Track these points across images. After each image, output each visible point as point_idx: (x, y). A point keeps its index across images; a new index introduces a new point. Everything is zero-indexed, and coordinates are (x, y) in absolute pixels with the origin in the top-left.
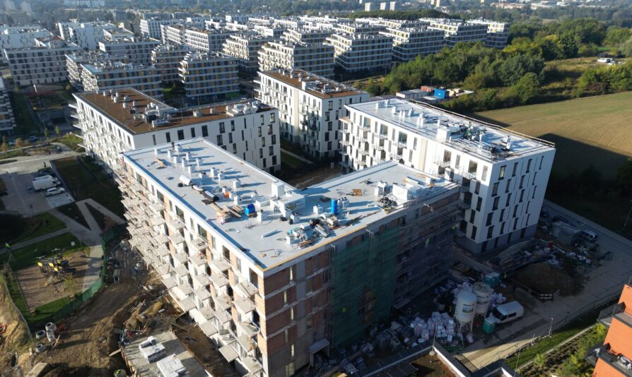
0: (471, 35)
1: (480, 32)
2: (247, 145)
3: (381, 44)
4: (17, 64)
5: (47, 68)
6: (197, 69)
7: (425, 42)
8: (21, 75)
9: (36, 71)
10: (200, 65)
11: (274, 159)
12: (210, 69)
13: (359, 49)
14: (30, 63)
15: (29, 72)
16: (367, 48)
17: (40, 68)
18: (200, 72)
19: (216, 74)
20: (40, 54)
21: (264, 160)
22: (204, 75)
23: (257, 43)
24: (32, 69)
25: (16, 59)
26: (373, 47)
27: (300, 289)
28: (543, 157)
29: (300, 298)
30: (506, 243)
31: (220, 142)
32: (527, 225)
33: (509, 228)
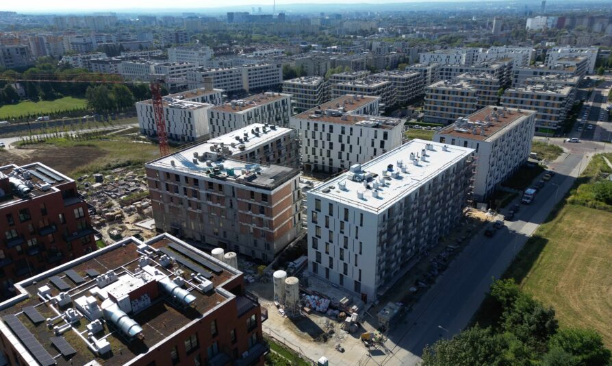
27: (163, 186)
28: (362, 215)
29: (163, 191)
30: (338, 283)
31: (340, 141)
32: (360, 280)
33: (338, 268)
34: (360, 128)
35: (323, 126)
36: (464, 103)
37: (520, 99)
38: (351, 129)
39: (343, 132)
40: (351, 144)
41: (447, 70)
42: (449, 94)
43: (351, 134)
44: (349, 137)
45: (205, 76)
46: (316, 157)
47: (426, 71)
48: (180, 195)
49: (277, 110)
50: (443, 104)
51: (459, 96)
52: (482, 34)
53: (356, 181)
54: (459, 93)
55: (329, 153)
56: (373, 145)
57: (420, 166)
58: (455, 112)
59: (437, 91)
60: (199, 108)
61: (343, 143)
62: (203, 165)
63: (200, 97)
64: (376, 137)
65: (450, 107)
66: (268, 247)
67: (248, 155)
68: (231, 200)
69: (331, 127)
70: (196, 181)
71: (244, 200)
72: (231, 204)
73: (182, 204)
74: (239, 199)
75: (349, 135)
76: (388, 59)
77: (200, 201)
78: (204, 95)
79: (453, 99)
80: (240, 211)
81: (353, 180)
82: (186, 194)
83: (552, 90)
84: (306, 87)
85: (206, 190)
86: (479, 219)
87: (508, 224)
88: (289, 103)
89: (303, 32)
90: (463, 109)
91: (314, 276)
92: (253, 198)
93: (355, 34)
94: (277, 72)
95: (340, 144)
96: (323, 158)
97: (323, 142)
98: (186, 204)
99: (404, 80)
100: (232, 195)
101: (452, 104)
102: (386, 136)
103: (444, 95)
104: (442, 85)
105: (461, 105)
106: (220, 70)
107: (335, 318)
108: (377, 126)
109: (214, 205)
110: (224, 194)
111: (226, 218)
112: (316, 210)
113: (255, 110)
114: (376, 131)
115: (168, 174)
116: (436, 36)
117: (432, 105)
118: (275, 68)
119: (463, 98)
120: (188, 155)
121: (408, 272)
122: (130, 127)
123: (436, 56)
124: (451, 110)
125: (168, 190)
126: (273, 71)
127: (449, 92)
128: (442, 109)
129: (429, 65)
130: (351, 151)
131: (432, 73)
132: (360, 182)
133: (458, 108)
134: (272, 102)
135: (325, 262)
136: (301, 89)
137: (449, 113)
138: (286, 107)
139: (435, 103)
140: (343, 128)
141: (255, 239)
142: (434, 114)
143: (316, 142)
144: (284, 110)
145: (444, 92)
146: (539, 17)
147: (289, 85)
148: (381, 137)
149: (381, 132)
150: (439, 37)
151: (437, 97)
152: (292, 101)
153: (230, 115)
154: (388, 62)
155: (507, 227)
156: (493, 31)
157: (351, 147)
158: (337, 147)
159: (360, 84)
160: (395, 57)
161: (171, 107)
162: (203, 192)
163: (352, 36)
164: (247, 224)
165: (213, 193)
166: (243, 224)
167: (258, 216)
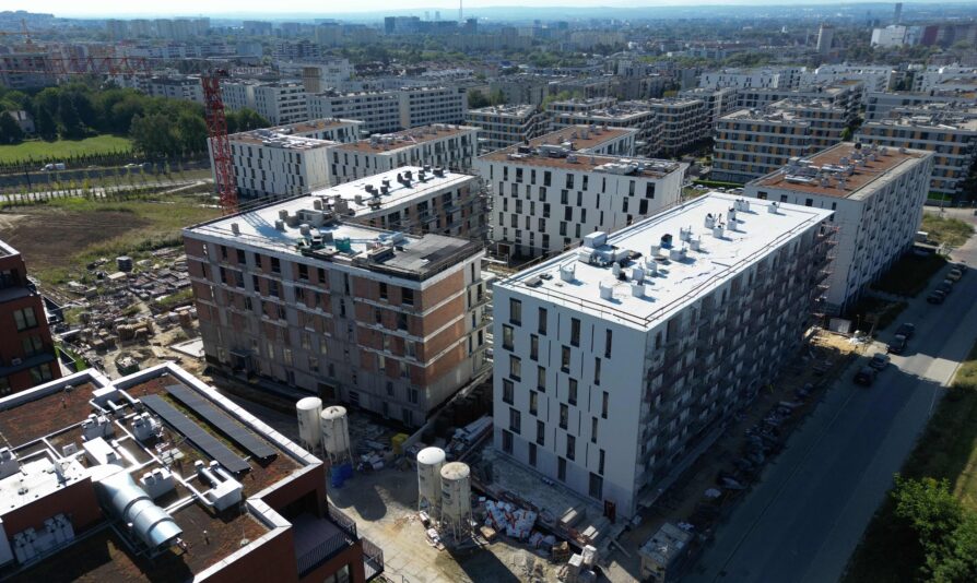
27: (216, 272)
28: (609, 332)
29: (215, 282)
30: (555, 474)
31: (564, 201)
32: (601, 471)
33: (554, 446)
34: (602, 176)
35: (533, 173)
36: (786, 146)
37: (889, 138)
38: (586, 179)
39: (570, 185)
40: (583, 206)
41: (750, 96)
42: (759, 130)
43: (585, 189)
44: (580, 194)
45: (337, 103)
46: (518, 233)
47: (712, 99)
48: (247, 291)
49: (452, 154)
50: (746, 148)
51: (777, 135)
52: (802, 52)
53: (597, 265)
54: (777, 130)
55: (542, 224)
56: (625, 209)
57: (728, 239)
58: (768, 163)
59: (737, 126)
60: (315, 147)
61: (569, 205)
62: (294, 233)
63: (320, 132)
64: (632, 194)
65: (759, 154)
66: (414, 396)
67: (387, 219)
68: (342, 302)
69: (548, 176)
70: (275, 263)
71: (366, 301)
72: (343, 308)
73: (250, 307)
74: (356, 299)
75: (581, 190)
76: (645, 84)
77: (283, 304)
78: (329, 129)
79: (766, 139)
80: (360, 324)
81: (591, 264)
82: (257, 289)
83: (947, 123)
84: (505, 120)
85: (295, 280)
86: (836, 350)
87: (897, 361)
88: (474, 143)
89: (505, 47)
90: (784, 157)
91: (505, 459)
92: (385, 297)
93: (590, 51)
94: (458, 101)
95: (564, 206)
96: (532, 234)
97: (533, 203)
98: (257, 306)
99: (675, 111)
100: (344, 290)
101: (764, 149)
102: (650, 190)
103: (749, 133)
104: (746, 117)
105: (779, 151)
106: (363, 94)
107: (546, 554)
108: (635, 173)
109: (311, 310)
110: (328, 288)
111: (333, 336)
112: (512, 321)
113: (412, 150)
114: (632, 182)
115: (224, 250)
116: (724, 55)
117: (728, 151)
118: (456, 94)
119: (783, 139)
120: (270, 215)
121: (703, 455)
122: (199, 183)
123: (728, 79)
124: (762, 160)
125: (224, 280)
126: (451, 99)
127: (759, 128)
128: (745, 158)
129: (718, 90)
130: (583, 221)
131: (723, 104)
132: (604, 266)
133: (774, 156)
134: (444, 139)
135: (528, 432)
136: (497, 124)
137: (758, 164)
138: (469, 149)
139: (734, 147)
140: (570, 176)
141: (390, 379)
142: (731, 166)
143: (519, 203)
144: (466, 155)
145: (749, 127)
146: (893, 26)
147: (476, 116)
148: (641, 192)
149: (641, 184)
150: (728, 54)
151: (736, 137)
152: (481, 139)
153: (367, 158)
154: (645, 89)
155: (895, 367)
156: (818, 48)
157: (584, 212)
158: (558, 212)
159: (599, 115)
160: (657, 82)
161: (267, 145)
162: (288, 284)
163: (585, 55)
164: (373, 350)
165: (307, 287)
166: (366, 349)
167: (394, 333)
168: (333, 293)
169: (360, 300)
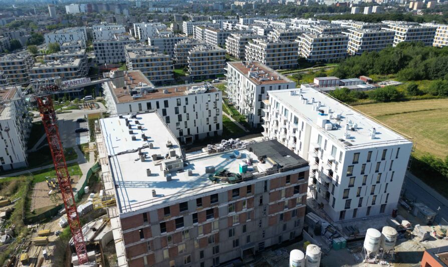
0: (420, 36)
1: (428, 34)
2: (197, 115)
3: (338, 42)
4: (99, 50)
5: (115, 53)
6: (197, 57)
7: (377, 41)
8: (99, 57)
9: (108, 55)
10: (199, 55)
11: (218, 126)
12: (205, 58)
13: (319, 45)
14: (105, 50)
15: (104, 55)
16: (326, 44)
17: (111, 53)
18: (199, 60)
19: (210, 61)
20: (112, 44)
21: (210, 126)
22: (201, 62)
23: (246, 39)
24: (106, 53)
25: (98, 47)
26: (331, 44)
28: (399, 149)
30: (365, 215)
31: (177, 112)
32: (386, 202)
33: (367, 203)
34: (194, 96)
35: (158, 104)
36: (165, 66)
37: (201, 57)
38: (187, 99)
39: (179, 104)
40: (187, 112)
42: (151, 61)
43: (187, 104)
44: (185, 107)
56: (207, 108)
61: (180, 114)
64: (209, 101)
68: (261, 197)
69: (166, 104)
71: (277, 190)
72: (261, 201)
74: (271, 191)
75: (185, 104)
77: (217, 219)
79: (156, 64)
80: (271, 203)
82: (195, 221)
85: (229, 201)
90: (165, 71)
95: (177, 115)
100: (264, 190)
105: (163, 69)
109: (238, 213)
112: (354, 163)
114: (209, 96)
115: (166, 209)
119: (163, 63)
125: (163, 231)
135: (354, 205)
140: (178, 100)
141: (285, 223)
146: (73, 4)
149: (213, 95)
157: (188, 115)
162: (223, 206)
164: (277, 213)
165: (238, 200)
166: (273, 215)
167: (292, 198)
168: (256, 196)
169: (273, 191)
